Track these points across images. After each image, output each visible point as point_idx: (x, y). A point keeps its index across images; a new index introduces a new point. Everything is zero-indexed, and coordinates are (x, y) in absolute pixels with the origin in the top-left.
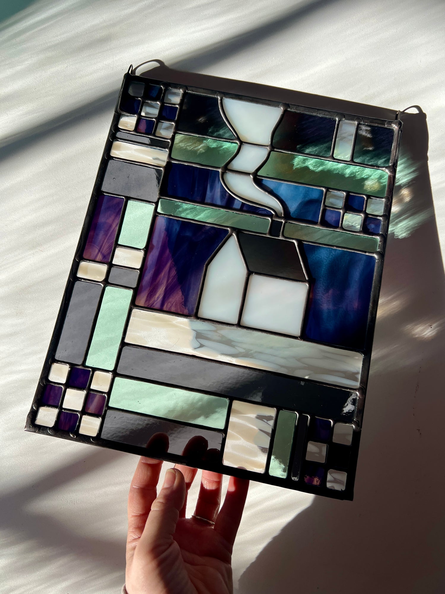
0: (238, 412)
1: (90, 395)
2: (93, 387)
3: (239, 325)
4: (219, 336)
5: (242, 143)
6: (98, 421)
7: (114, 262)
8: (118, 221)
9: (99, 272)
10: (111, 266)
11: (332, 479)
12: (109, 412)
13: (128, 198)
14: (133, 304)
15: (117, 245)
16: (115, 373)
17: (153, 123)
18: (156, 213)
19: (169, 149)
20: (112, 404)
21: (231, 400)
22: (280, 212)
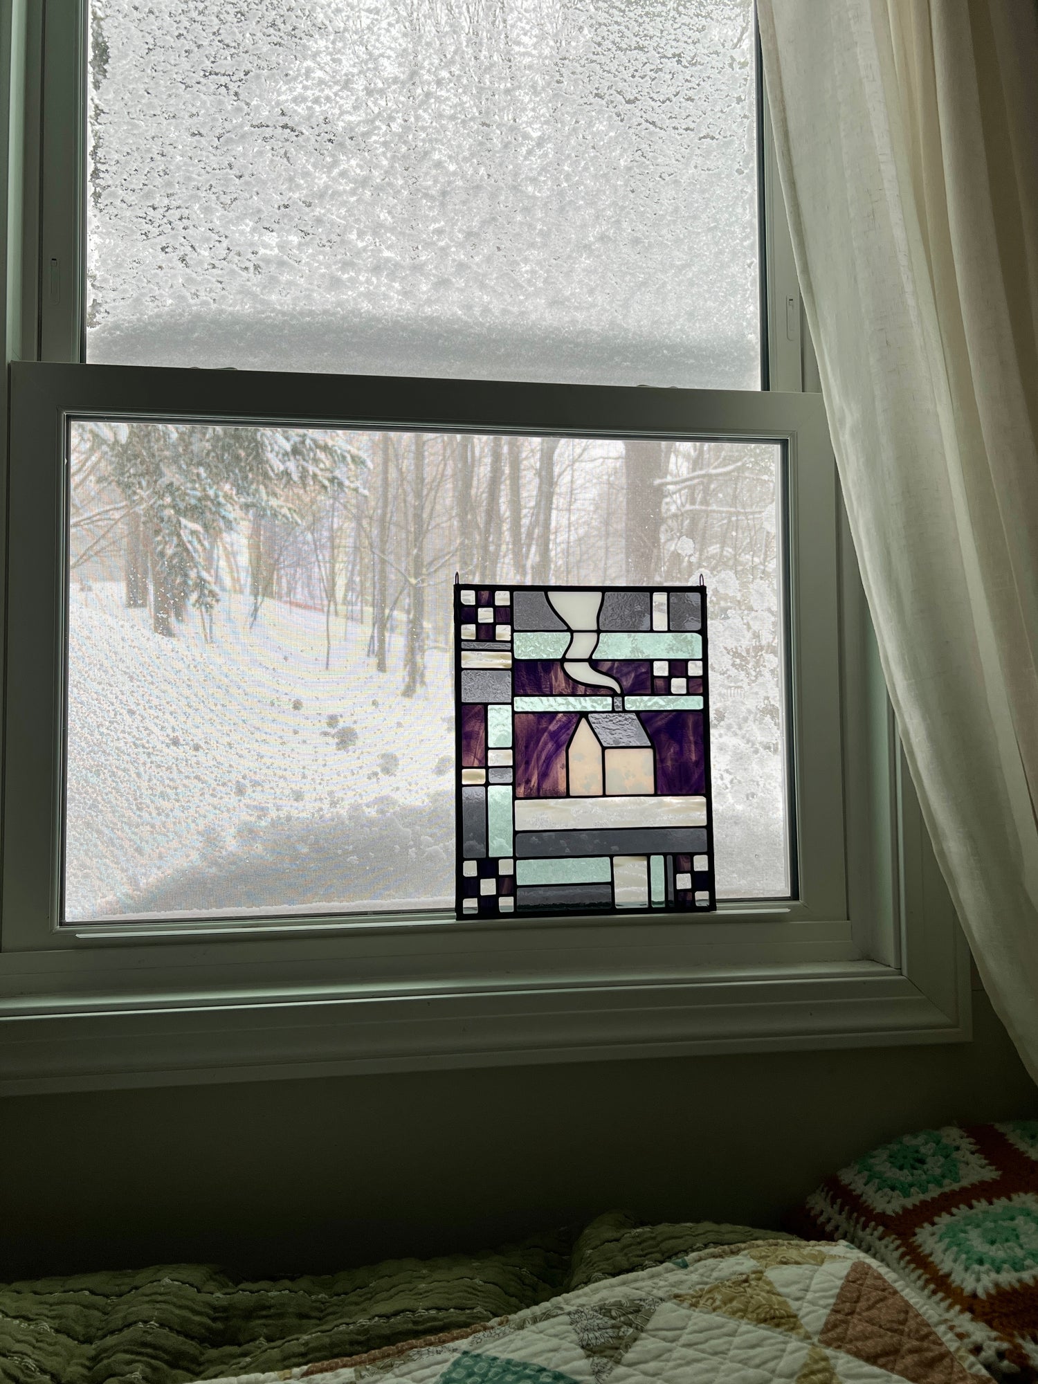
0: (619, 865)
1: (500, 880)
2: (501, 873)
3: (604, 795)
5: (572, 632)
6: (512, 899)
7: (490, 765)
8: (483, 727)
9: (479, 776)
10: (487, 768)
11: (699, 898)
12: (518, 890)
13: (487, 704)
14: (515, 798)
15: (487, 749)
16: (515, 858)
17: (491, 628)
18: (514, 713)
19: (512, 650)
20: (519, 883)
21: (611, 857)
22: (618, 690)
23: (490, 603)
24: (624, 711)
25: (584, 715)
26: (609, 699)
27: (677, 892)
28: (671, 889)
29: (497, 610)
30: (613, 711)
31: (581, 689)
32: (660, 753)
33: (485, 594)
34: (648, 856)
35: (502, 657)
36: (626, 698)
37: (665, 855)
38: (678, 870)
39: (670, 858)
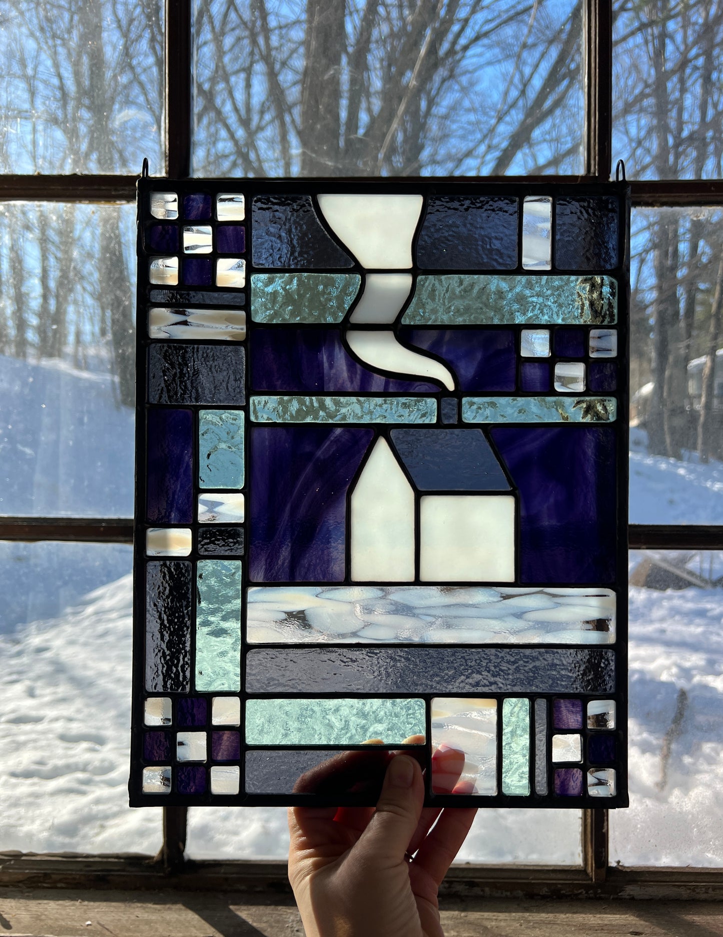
1: (214, 733)
2: (216, 721)
3: (417, 582)
4: (391, 604)
5: (364, 272)
6: (235, 771)
7: (199, 520)
8: (189, 451)
9: (181, 542)
10: (196, 527)
11: (595, 781)
12: (249, 755)
13: (198, 408)
14: (247, 583)
15: (197, 490)
16: (244, 696)
17: (206, 264)
18: (249, 425)
19: (246, 307)
20: (250, 740)
21: (428, 698)
22: (450, 385)
23: (208, 217)
24: (462, 425)
25: (382, 430)
26: (432, 402)
27: (553, 768)
28: (541, 763)
29: (221, 230)
30: (438, 425)
31: (378, 383)
32: (527, 509)
33: (197, 200)
34: (500, 698)
35: (229, 320)
36: (465, 400)
37: (532, 697)
38: (554, 728)
39: (541, 704)
